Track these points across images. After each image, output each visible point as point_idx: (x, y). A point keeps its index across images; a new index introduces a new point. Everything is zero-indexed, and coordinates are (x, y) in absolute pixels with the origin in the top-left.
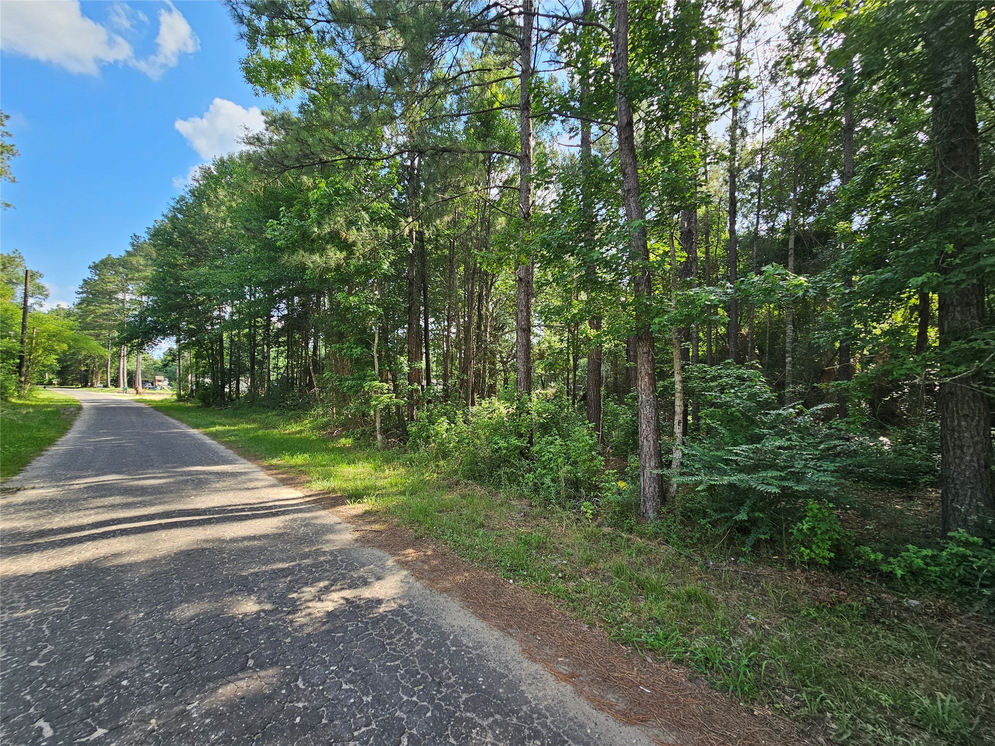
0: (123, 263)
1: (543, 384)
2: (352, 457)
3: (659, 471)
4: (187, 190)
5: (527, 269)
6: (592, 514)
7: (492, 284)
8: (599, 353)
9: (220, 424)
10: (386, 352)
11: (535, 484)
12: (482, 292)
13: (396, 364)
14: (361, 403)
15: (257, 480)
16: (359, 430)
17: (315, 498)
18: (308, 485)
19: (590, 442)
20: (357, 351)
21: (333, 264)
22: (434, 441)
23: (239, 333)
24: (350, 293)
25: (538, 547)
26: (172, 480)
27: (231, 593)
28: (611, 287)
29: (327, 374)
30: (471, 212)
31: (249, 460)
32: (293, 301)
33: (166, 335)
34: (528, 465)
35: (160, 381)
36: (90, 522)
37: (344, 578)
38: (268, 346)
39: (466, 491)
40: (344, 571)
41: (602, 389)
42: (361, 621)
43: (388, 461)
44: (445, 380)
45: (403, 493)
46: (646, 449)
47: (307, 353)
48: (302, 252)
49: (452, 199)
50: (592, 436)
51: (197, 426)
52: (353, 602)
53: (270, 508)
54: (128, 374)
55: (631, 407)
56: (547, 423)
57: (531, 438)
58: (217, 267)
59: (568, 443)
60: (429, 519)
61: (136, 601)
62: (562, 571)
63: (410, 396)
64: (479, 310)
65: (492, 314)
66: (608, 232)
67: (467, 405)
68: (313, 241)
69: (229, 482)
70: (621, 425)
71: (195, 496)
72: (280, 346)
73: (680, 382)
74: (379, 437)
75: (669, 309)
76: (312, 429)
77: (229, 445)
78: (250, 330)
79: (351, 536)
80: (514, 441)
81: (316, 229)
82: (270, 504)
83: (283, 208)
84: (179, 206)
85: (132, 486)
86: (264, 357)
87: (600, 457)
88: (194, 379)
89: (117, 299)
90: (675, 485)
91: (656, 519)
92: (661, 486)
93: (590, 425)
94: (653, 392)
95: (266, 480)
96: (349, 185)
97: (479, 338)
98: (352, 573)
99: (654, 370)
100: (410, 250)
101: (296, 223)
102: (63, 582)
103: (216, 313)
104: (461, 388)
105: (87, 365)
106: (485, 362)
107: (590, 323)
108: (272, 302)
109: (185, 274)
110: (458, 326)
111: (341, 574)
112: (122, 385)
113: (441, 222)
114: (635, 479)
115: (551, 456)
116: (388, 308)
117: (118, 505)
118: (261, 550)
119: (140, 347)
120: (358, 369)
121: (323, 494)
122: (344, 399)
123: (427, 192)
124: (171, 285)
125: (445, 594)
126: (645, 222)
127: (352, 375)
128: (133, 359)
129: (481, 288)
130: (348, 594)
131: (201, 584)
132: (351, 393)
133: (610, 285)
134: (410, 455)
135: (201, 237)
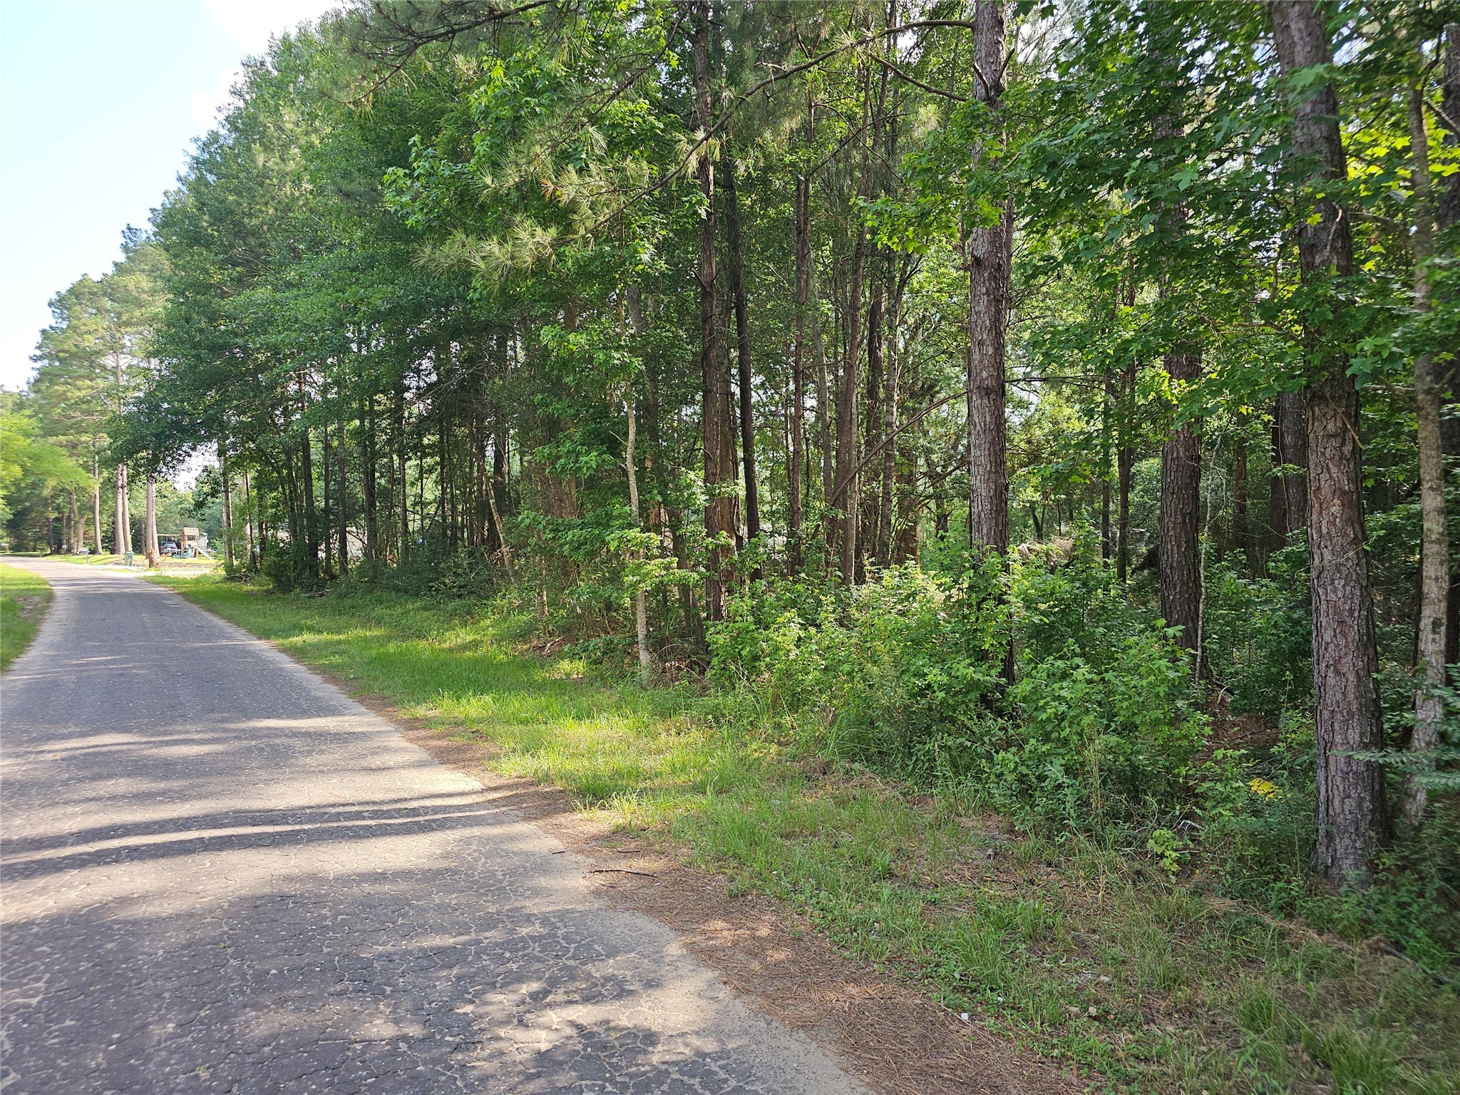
0: (108, 288)
1: (1038, 528)
2: (584, 702)
3: (1374, 756)
4: (221, 117)
5: (996, 234)
6: (1178, 861)
7: (904, 282)
8: (1194, 441)
9: (311, 629)
10: (654, 462)
11: (1022, 779)
12: (879, 304)
13: (678, 488)
14: (603, 581)
15: (387, 749)
16: (598, 642)
17: (508, 793)
18: (493, 763)
19: (1171, 674)
20: (591, 459)
21: (527, 259)
22: (769, 667)
23: (341, 429)
24: (570, 326)
25: (1033, 937)
26: (219, 748)
27: (340, 994)
28: (1231, 263)
29: (525, 517)
30: (849, 103)
31: (370, 707)
32: (448, 351)
33: (198, 440)
34: (1004, 729)
35: (192, 538)
36: (74, 830)
37: (573, 978)
38: (400, 457)
39: (850, 789)
40: (572, 963)
41: (1204, 536)
42: (611, 1080)
43: (665, 713)
44: (792, 524)
45: (699, 789)
46: (1332, 696)
47: (482, 470)
48: (459, 235)
49: (800, 70)
50: (1174, 660)
51: (265, 634)
52: (592, 1034)
53: (414, 812)
54: (133, 525)
55: (1287, 584)
56: (1052, 625)
57: (1009, 663)
58: (289, 285)
59: (1107, 676)
60: (760, 852)
61: (159, 996)
62: (1097, 1002)
63: (712, 563)
64: (872, 351)
65: (903, 359)
66: (1221, 111)
67: (845, 581)
68: (483, 207)
69: (333, 755)
70: (1259, 631)
71: (267, 782)
72: (424, 455)
73: (1440, 512)
74: (644, 657)
75: (1407, 310)
76: (498, 640)
77: (331, 674)
78: (362, 423)
79: (586, 883)
80: (964, 669)
81: (488, 180)
82: (415, 804)
83: (416, 138)
84: (206, 156)
85: (146, 758)
86: (393, 481)
87: (1198, 715)
88: (256, 532)
89: (104, 368)
90: (1422, 797)
91: (1364, 884)
92: (1379, 797)
93: (1170, 631)
94: (1355, 542)
95: (405, 750)
96: (556, 66)
97: (873, 420)
98: (589, 967)
99: (1358, 478)
100: (702, 212)
101: (445, 170)
102: (30, 948)
103: (293, 387)
104: (829, 540)
105: (58, 508)
106: (887, 477)
107: (1168, 365)
108: (404, 356)
109: (227, 305)
110: (820, 391)
111: (565, 967)
112: (123, 549)
113: (776, 133)
114: (1301, 775)
115: (1063, 708)
116: (659, 358)
117: (123, 797)
118: (399, 903)
119: (152, 467)
120: (594, 501)
121: (524, 785)
122: (565, 571)
123: (738, 63)
124: (201, 331)
125: (802, 1034)
126: (1332, 69)
127: (581, 516)
128: (140, 494)
129: (877, 293)
130: (584, 1014)
131: (281, 972)
132: (579, 556)
133: (1228, 256)
134: (715, 699)
135: (254, 221)
